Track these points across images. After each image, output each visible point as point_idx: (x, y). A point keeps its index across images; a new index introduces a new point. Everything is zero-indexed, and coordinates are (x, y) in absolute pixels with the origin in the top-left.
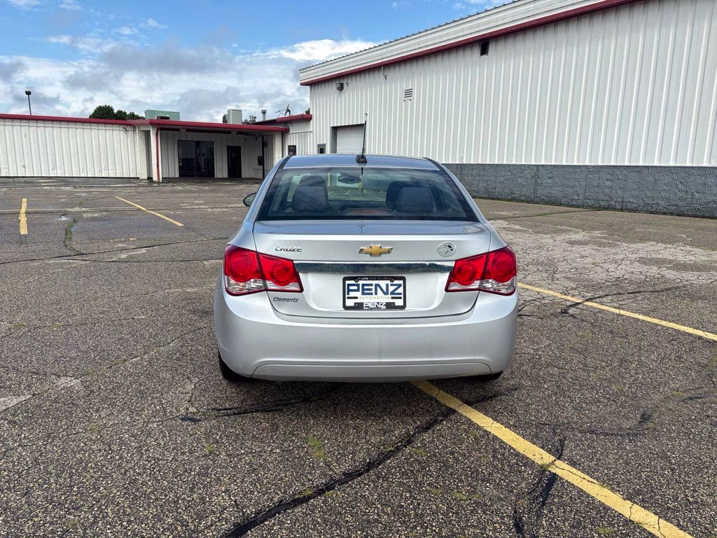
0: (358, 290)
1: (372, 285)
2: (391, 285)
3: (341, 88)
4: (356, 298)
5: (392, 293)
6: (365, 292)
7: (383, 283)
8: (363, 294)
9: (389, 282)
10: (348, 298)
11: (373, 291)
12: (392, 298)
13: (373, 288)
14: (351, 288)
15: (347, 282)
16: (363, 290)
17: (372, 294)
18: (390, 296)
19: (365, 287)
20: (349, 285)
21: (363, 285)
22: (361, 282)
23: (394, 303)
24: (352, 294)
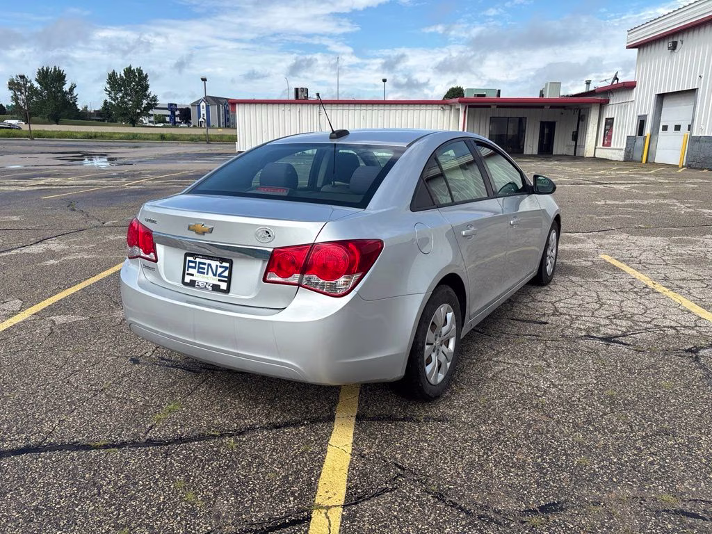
0: (194, 268)
1: (205, 264)
2: (221, 267)
3: (674, 47)
4: (192, 275)
5: (220, 275)
6: (200, 270)
7: (214, 264)
8: (199, 272)
9: (218, 263)
10: (188, 274)
11: (205, 271)
12: (219, 280)
13: (206, 267)
14: (191, 264)
15: (189, 258)
16: (199, 268)
17: (204, 273)
18: (217, 278)
19: (201, 266)
20: (190, 261)
21: (200, 263)
22: (198, 260)
23: (219, 286)
24: (191, 271)
